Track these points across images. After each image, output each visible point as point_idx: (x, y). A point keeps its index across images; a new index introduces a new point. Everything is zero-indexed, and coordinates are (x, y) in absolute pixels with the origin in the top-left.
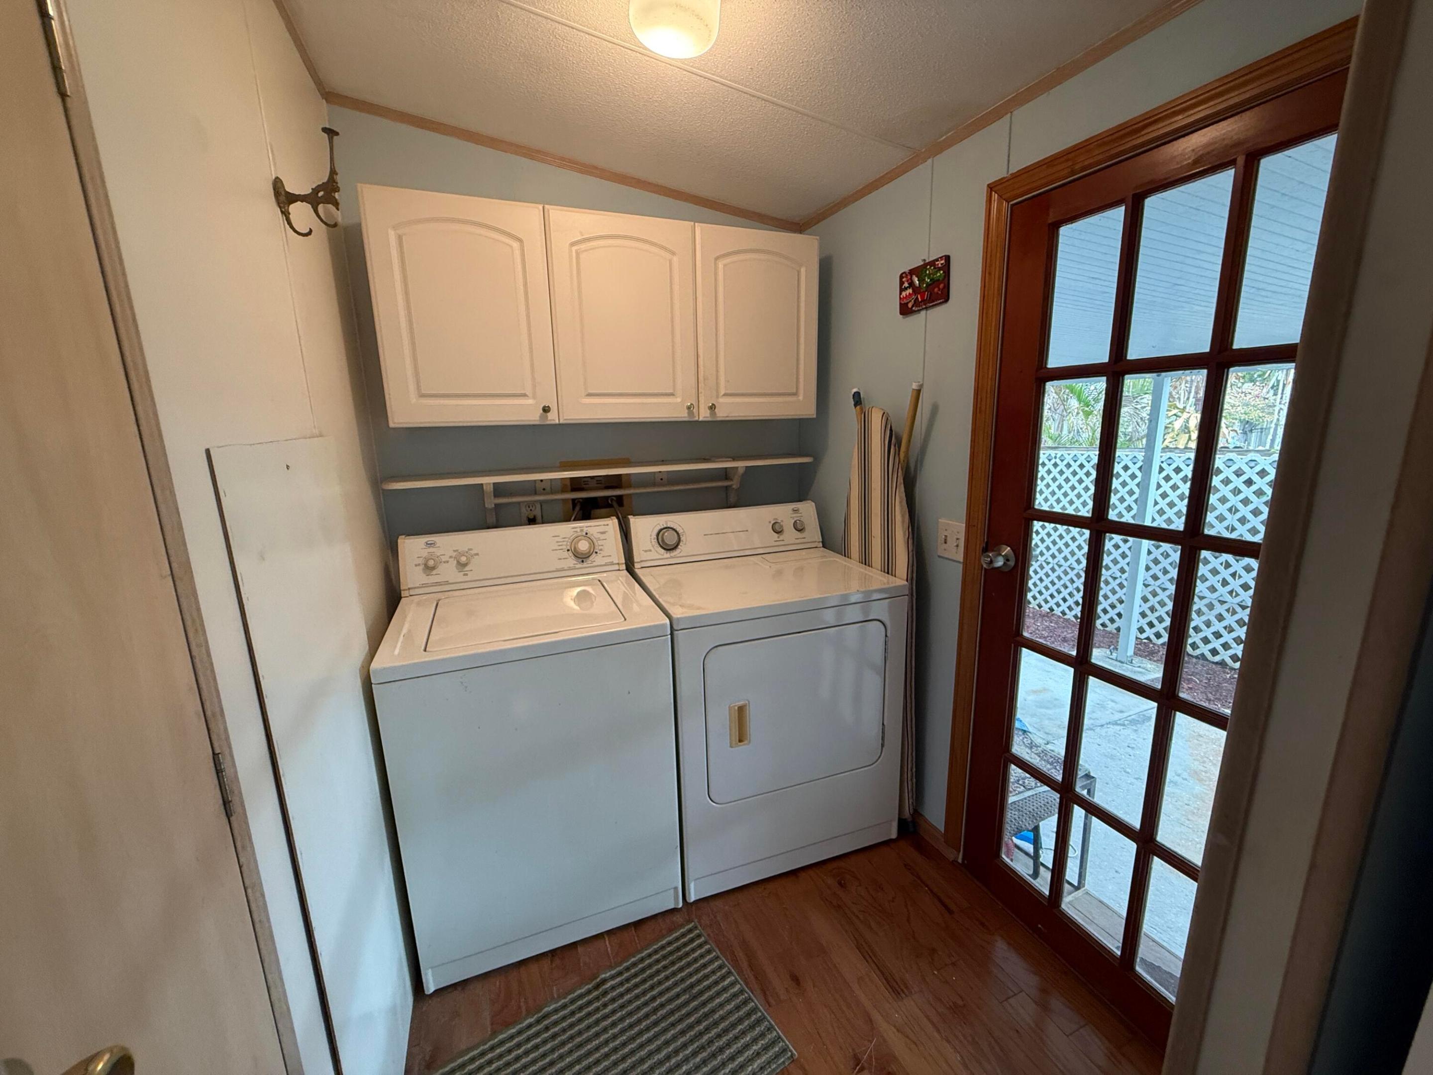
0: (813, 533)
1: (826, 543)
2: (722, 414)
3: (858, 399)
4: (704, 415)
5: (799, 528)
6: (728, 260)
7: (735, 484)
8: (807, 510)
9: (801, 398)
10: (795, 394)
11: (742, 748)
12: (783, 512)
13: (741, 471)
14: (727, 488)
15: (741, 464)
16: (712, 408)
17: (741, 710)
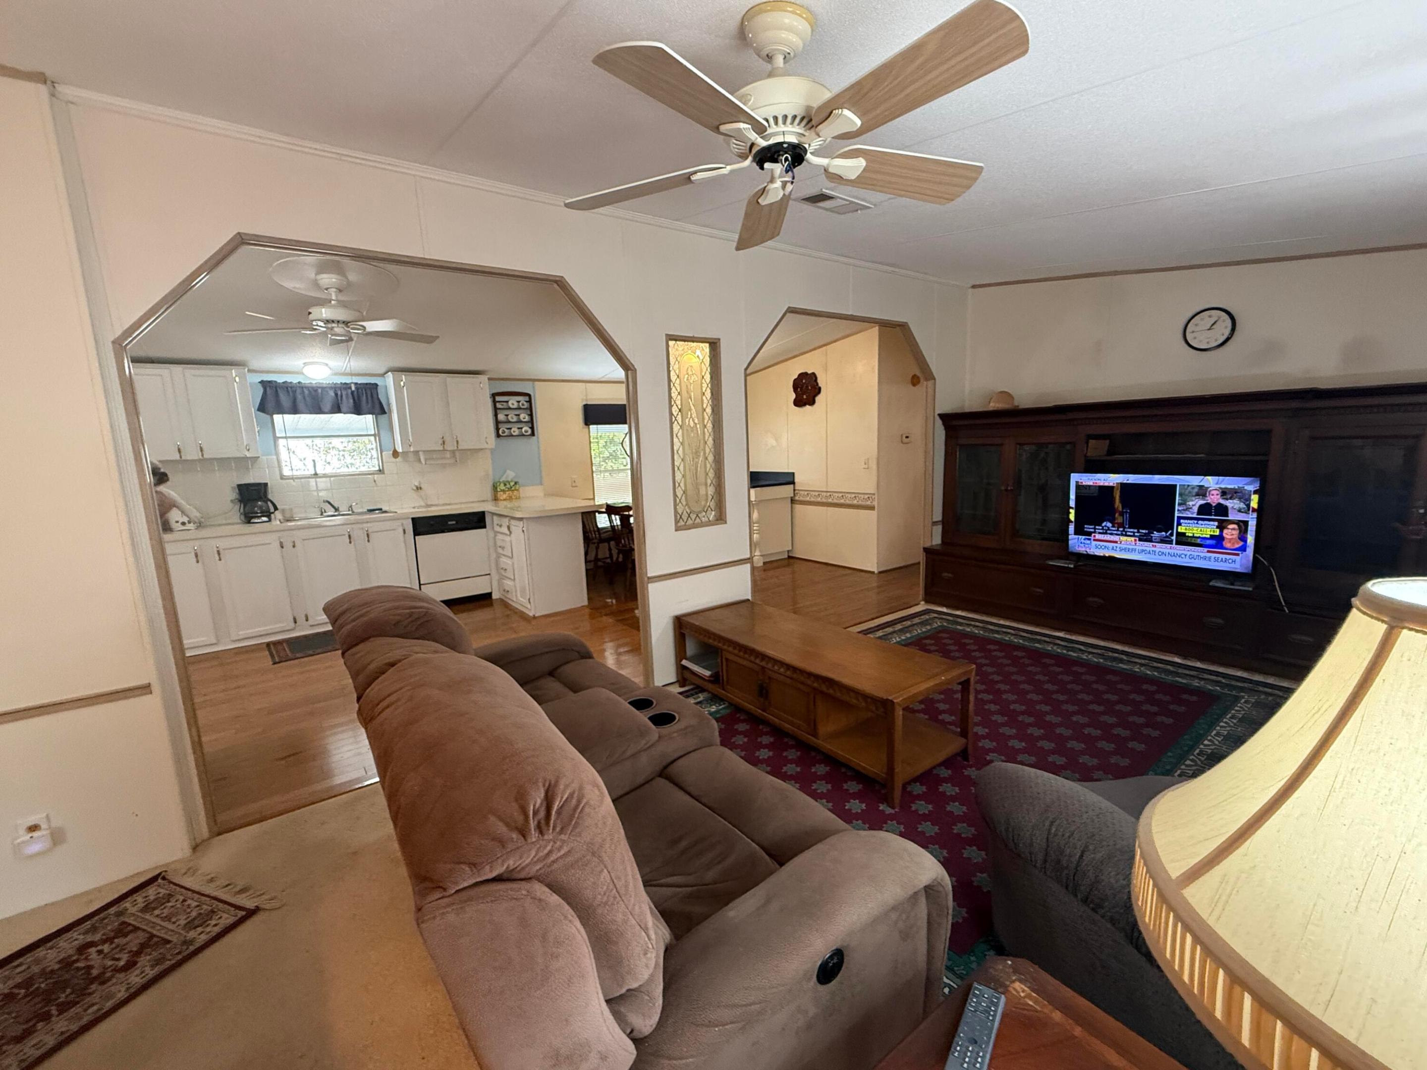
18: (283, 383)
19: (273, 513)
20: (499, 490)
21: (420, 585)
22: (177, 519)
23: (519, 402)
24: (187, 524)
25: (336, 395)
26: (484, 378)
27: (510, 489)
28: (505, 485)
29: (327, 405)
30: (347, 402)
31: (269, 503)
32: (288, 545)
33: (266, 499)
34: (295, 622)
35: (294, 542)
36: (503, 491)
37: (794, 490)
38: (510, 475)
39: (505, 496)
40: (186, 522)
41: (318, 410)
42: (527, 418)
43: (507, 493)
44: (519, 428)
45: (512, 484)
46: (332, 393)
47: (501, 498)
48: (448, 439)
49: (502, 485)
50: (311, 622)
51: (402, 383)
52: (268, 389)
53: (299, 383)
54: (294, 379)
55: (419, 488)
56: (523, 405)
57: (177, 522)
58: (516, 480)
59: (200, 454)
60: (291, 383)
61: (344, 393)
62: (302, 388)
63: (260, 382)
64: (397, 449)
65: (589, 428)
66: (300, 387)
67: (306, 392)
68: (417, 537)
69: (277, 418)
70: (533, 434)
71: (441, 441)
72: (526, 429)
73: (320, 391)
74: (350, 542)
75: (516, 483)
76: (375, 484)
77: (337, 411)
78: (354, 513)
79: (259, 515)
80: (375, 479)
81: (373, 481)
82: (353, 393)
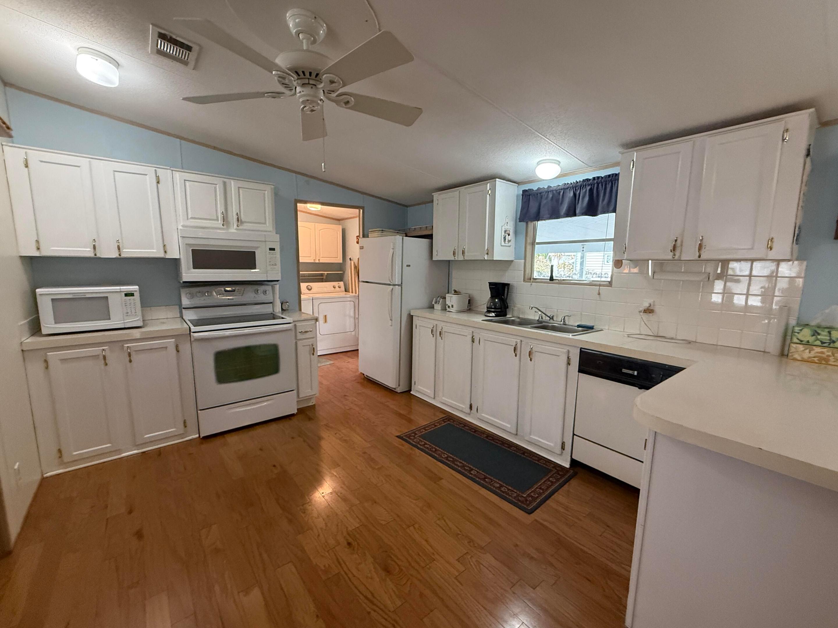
0: (343, 288)
1: (346, 291)
2: (321, 261)
3: (350, 259)
4: (317, 261)
5: (339, 287)
6: (322, 230)
7: (324, 277)
8: (341, 284)
9: (339, 258)
10: (337, 258)
11: (325, 324)
12: (336, 284)
13: (326, 274)
14: (323, 278)
15: (326, 273)
16: (319, 260)
17: (325, 316)
20: (795, 340)
21: (574, 433)
24: (451, 308)
25: (575, 195)
30: (583, 202)
32: (477, 341)
33: (501, 298)
39: (806, 355)
40: (451, 306)
41: (555, 215)
43: (818, 350)
46: (572, 194)
47: (796, 356)
48: (684, 242)
50: (479, 415)
51: (632, 165)
52: (526, 198)
55: (649, 311)
57: (447, 305)
59: (462, 257)
61: (583, 191)
63: (521, 192)
74: (516, 355)
76: (600, 297)
77: (572, 213)
78: (565, 325)
79: (493, 310)
80: (600, 291)
81: (599, 294)
82: (591, 190)
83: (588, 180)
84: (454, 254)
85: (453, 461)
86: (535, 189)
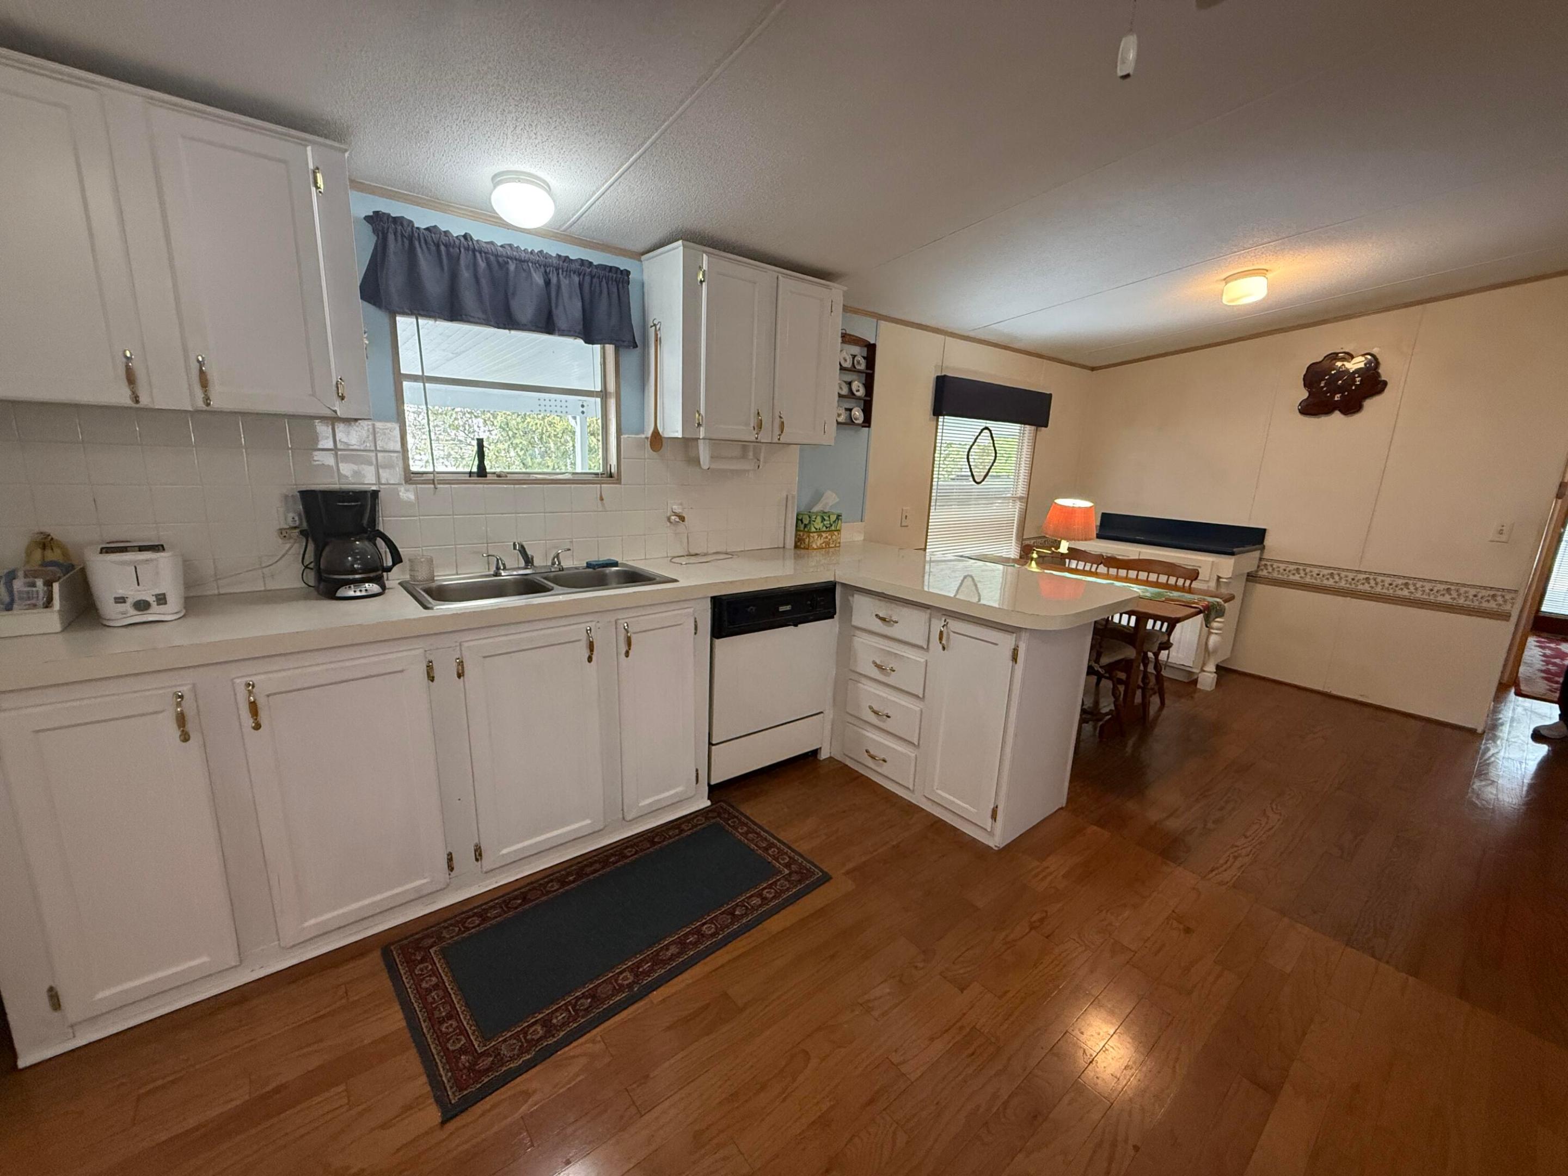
18: (427, 229)
19: (389, 570)
20: (813, 529)
21: (710, 744)
22: (121, 592)
23: (854, 357)
24: (155, 607)
25: (548, 283)
26: (836, 292)
27: (829, 529)
28: (823, 520)
29: (525, 307)
30: (570, 308)
31: (380, 542)
32: (446, 670)
33: (372, 533)
34: (451, 868)
35: (461, 664)
36: (819, 532)
37: (1261, 559)
38: (830, 501)
39: (819, 542)
40: (151, 599)
42: (861, 392)
43: (824, 535)
44: (847, 409)
45: (833, 518)
46: (538, 279)
47: (814, 546)
48: (765, 418)
49: (819, 519)
50: (487, 862)
51: (700, 277)
52: (391, 237)
53: (465, 236)
54: (455, 227)
55: (679, 519)
56: (859, 362)
57: (121, 600)
58: (839, 512)
59: (199, 394)
60: (446, 233)
61: (565, 282)
62: (474, 250)
63: (367, 218)
64: (660, 430)
65: (937, 421)
66: (467, 249)
67: (482, 264)
68: (718, 642)
69: (405, 324)
70: (867, 422)
71: (753, 422)
72: (858, 414)
73: (512, 267)
74: (590, 659)
75: (838, 517)
76: (603, 505)
77: (547, 324)
78: (563, 570)
79: (357, 576)
80: (604, 497)
81: (602, 499)
82: (581, 285)
83: (566, 259)
84: (131, 378)
85: (656, 961)
86: (457, 232)
